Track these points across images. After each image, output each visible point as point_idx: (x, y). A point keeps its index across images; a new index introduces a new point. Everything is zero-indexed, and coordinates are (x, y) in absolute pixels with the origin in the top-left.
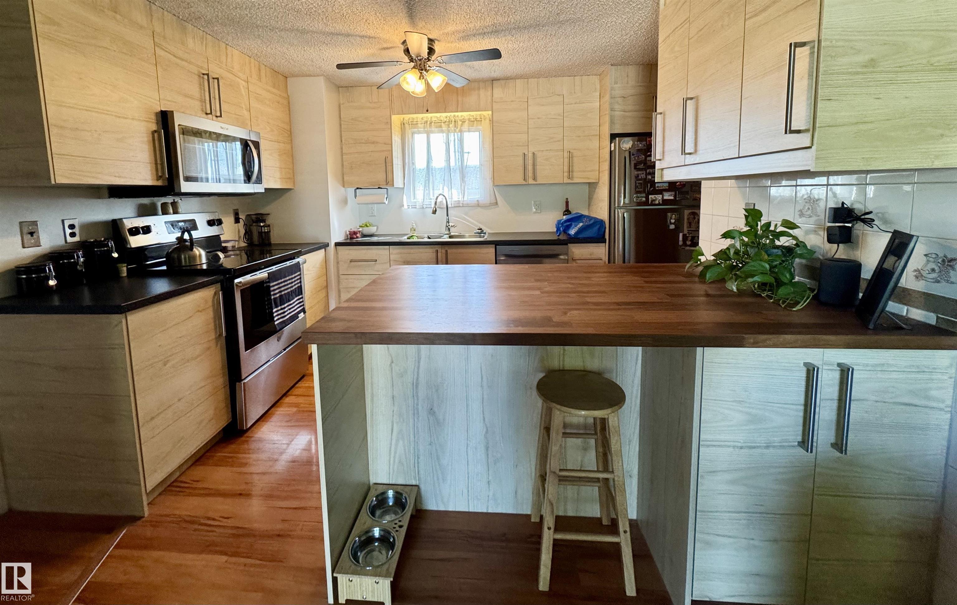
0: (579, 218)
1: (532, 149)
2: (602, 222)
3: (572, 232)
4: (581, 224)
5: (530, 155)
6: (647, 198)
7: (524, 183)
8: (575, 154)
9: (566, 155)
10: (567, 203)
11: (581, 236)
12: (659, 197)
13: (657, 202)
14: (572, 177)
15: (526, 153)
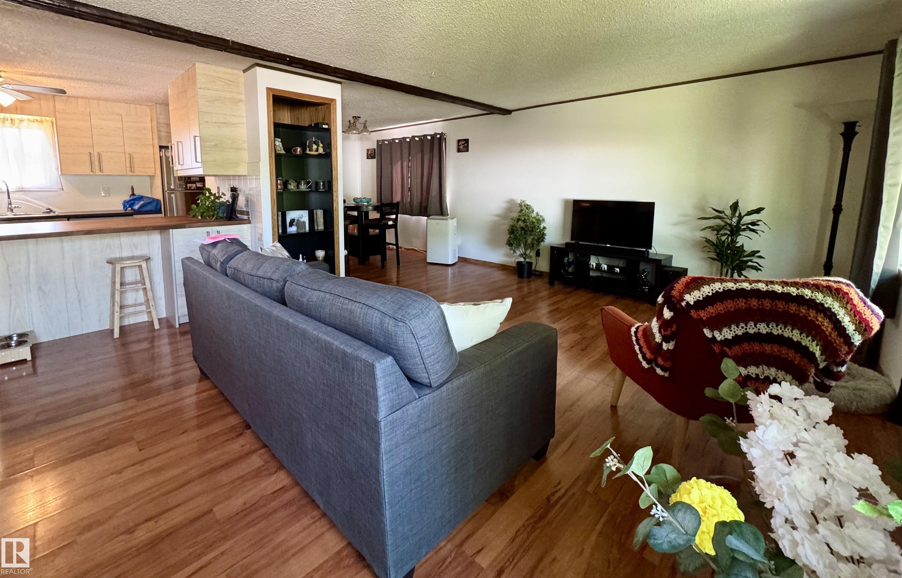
0: (141, 198)
1: (97, 150)
2: (158, 201)
3: (136, 207)
4: (142, 202)
5: (96, 154)
6: (186, 186)
7: (92, 173)
8: (134, 156)
9: (127, 156)
10: (133, 189)
11: (142, 210)
12: (194, 185)
13: (193, 188)
14: (134, 171)
15: (92, 152)
